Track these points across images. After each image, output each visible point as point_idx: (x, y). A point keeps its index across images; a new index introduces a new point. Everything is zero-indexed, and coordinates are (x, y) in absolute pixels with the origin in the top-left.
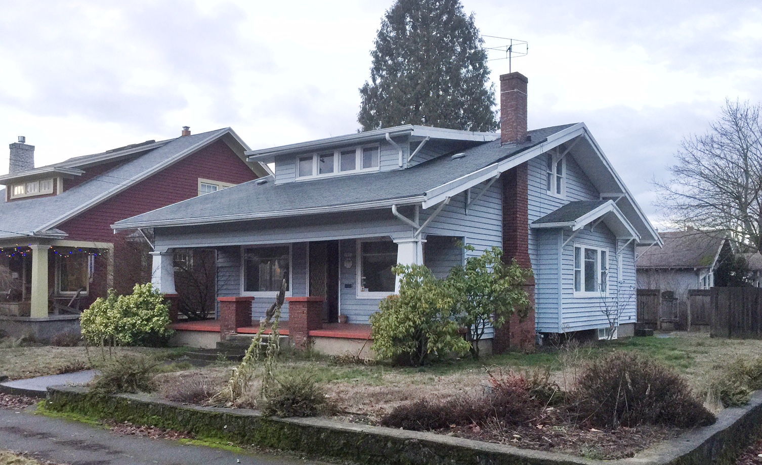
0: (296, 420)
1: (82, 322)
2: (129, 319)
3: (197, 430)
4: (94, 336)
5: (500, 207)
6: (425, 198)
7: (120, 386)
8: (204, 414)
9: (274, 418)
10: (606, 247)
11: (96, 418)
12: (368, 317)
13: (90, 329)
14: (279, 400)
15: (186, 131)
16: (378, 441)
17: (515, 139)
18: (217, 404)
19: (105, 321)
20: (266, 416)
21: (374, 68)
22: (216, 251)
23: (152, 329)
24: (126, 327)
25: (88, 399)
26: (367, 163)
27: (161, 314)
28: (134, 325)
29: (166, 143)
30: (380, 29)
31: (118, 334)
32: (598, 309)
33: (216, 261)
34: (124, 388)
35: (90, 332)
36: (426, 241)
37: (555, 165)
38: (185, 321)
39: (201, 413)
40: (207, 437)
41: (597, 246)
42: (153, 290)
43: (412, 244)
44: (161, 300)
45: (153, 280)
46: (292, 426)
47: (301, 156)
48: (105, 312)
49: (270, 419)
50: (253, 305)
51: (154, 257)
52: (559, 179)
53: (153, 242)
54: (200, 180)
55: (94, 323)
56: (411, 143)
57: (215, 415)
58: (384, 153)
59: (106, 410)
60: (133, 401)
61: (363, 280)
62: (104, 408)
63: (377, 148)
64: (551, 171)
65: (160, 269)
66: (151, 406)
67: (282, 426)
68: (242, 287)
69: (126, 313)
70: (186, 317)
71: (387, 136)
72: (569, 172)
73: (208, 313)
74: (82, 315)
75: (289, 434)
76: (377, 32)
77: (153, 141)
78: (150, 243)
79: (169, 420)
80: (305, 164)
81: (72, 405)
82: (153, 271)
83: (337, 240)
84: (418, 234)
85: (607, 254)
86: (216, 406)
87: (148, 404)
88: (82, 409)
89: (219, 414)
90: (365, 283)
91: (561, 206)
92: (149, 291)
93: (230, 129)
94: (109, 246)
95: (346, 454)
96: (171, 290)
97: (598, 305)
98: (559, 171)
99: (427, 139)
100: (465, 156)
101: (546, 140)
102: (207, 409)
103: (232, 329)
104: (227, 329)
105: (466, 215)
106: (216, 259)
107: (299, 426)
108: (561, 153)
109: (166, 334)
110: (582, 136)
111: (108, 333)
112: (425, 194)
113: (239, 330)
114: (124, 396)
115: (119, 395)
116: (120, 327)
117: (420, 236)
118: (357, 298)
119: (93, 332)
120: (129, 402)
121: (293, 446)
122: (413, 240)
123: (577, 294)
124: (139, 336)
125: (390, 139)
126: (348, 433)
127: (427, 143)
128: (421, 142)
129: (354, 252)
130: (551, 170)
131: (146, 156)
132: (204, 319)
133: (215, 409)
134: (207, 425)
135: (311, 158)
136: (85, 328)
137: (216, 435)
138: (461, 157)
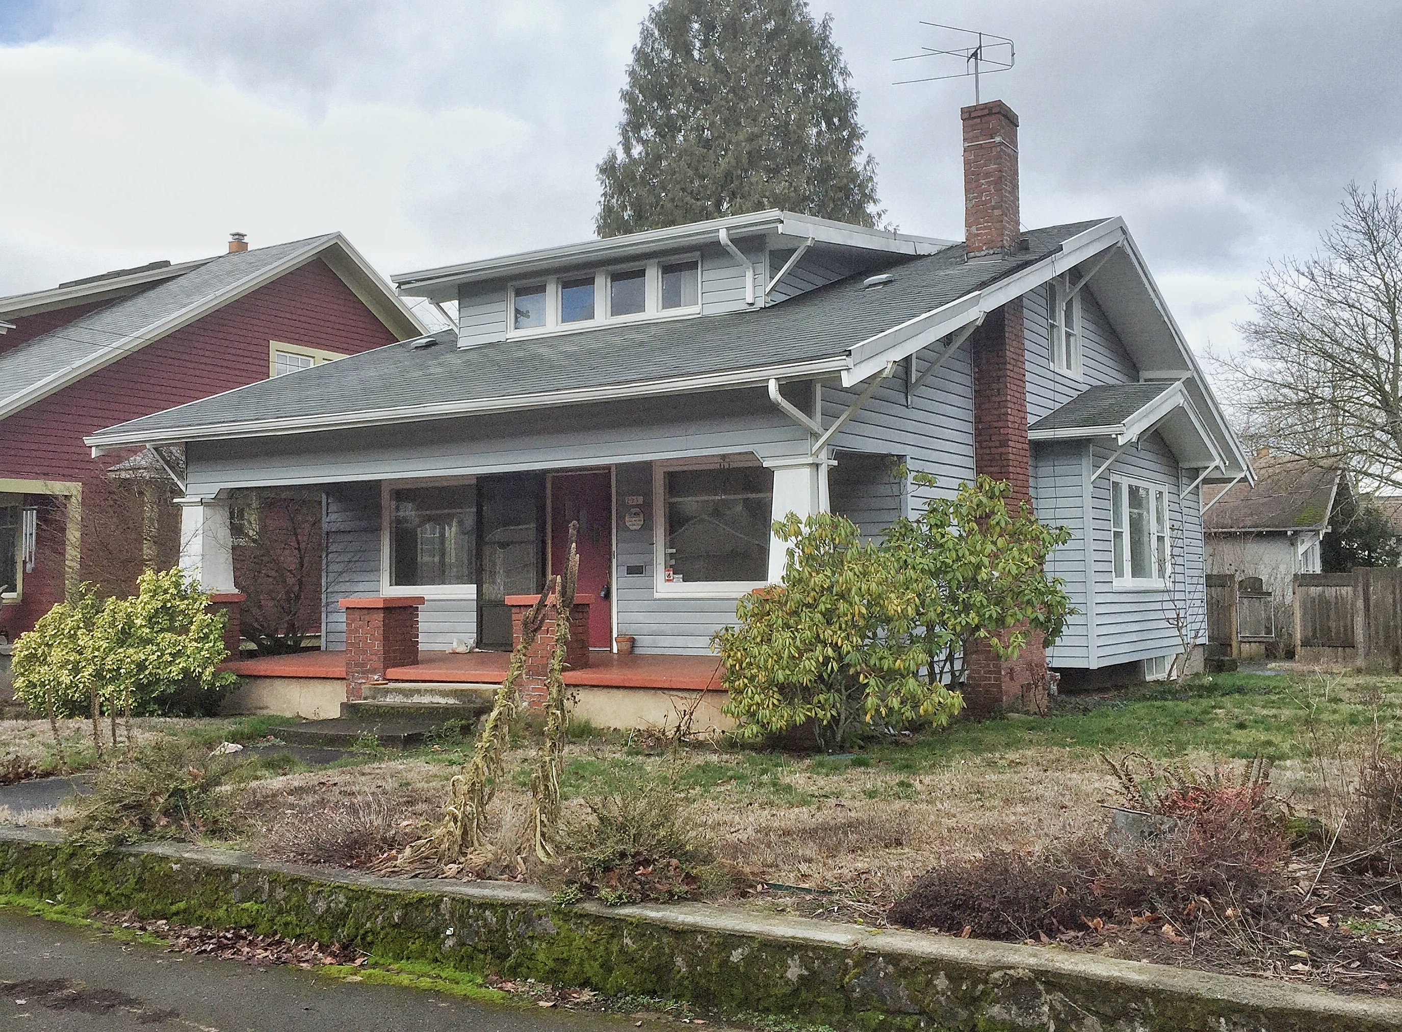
0: (653, 913)
1: (15, 660)
2: (131, 651)
3: (369, 939)
4: (44, 694)
5: (968, 392)
6: (849, 361)
7: (146, 825)
8: (387, 896)
9: (591, 907)
10: (1164, 483)
11: (85, 908)
12: (707, 640)
13: (35, 678)
14: (601, 857)
15: (239, 242)
16: (904, 973)
17: (999, 244)
18: (418, 868)
19: (72, 659)
20: (569, 903)
21: (628, 124)
22: (324, 496)
23: (185, 671)
24: (122, 671)
25: (61, 857)
26: (671, 299)
27: (206, 636)
28: (141, 666)
29: (196, 266)
30: (639, 46)
31: (103, 686)
32: (1160, 615)
33: (325, 519)
34: (157, 829)
35: (35, 686)
36: (835, 463)
37: (1063, 306)
38: (251, 654)
39: (379, 895)
40: (398, 957)
41: (1148, 480)
42: (186, 582)
43: (807, 471)
44: (204, 603)
45: (184, 562)
46: (643, 928)
47: (517, 283)
48: (73, 637)
49: (578, 908)
50: (421, 617)
51: (186, 511)
52: (1068, 335)
53: (180, 475)
54: (274, 345)
55: (44, 662)
56: (772, 253)
57: (421, 900)
58: (708, 275)
59: (111, 887)
60: (187, 864)
61: (668, 558)
62: (104, 882)
63: (693, 266)
64: (1055, 321)
65: (200, 537)
66: (236, 877)
67: (617, 926)
68: (385, 577)
69: (125, 637)
70: (253, 646)
71: (723, 236)
72: (1087, 325)
73: (302, 637)
74: (18, 644)
75: (636, 951)
76: (633, 51)
77: (166, 264)
78: (176, 479)
79: (288, 912)
80: (527, 303)
81: (20, 876)
82: (183, 541)
83: (608, 468)
84: (821, 448)
85: (1166, 497)
86: (416, 876)
87: (227, 872)
88: (46, 884)
89: (431, 897)
90: (673, 562)
91: (1075, 394)
92: (177, 585)
93: (339, 236)
94: (74, 488)
95: (806, 1009)
96: (226, 585)
97: (1158, 606)
98: (1069, 322)
99: (809, 243)
100: (891, 281)
101: (1061, 248)
102: (394, 885)
103: (374, 671)
104: (363, 673)
105: (907, 407)
106: (324, 512)
107: (665, 928)
108: (1073, 283)
109: (218, 684)
110: (1119, 245)
111: (81, 686)
112: (849, 353)
113: (392, 673)
114: (160, 849)
115: (145, 848)
116: (109, 671)
117: (824, 452)
118: (657, 596)
119: (43, 685)
120: (175, 867)
121: (650, 986)
122: (810, 460)
123: (1118, 584)
124: (153, 692)
125: (730, 243)
126: (815, 948)
127: (810, 251)
128: (793, 251)
129: (648, 495)
130: (1053, 317)
131: (152, 294)
132: (296, 649)
133: (415, 884)
134: (396, 926)
135: (541, 289)
136: (22, 675)
137: (422, 954)
138: (885, 283)
